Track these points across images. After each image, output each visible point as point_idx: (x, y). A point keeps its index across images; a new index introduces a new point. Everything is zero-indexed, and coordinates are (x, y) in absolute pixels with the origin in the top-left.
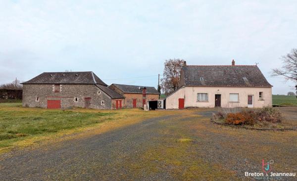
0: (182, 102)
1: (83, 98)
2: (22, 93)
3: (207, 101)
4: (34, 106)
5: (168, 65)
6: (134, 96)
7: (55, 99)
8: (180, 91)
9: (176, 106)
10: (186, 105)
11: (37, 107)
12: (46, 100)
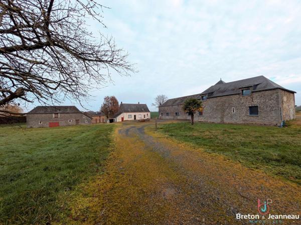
0: (123, 118)
1: (74, 120)
2: (26, 119)
3: (131, 118)
4: (38, 126)
5: (105, 99)
6: (96, 118)
7: (55, 122)
8: (122, 114)
9: (121, 121)
10: (124, 120)
11: (40, 127)
12: (48, 123)
